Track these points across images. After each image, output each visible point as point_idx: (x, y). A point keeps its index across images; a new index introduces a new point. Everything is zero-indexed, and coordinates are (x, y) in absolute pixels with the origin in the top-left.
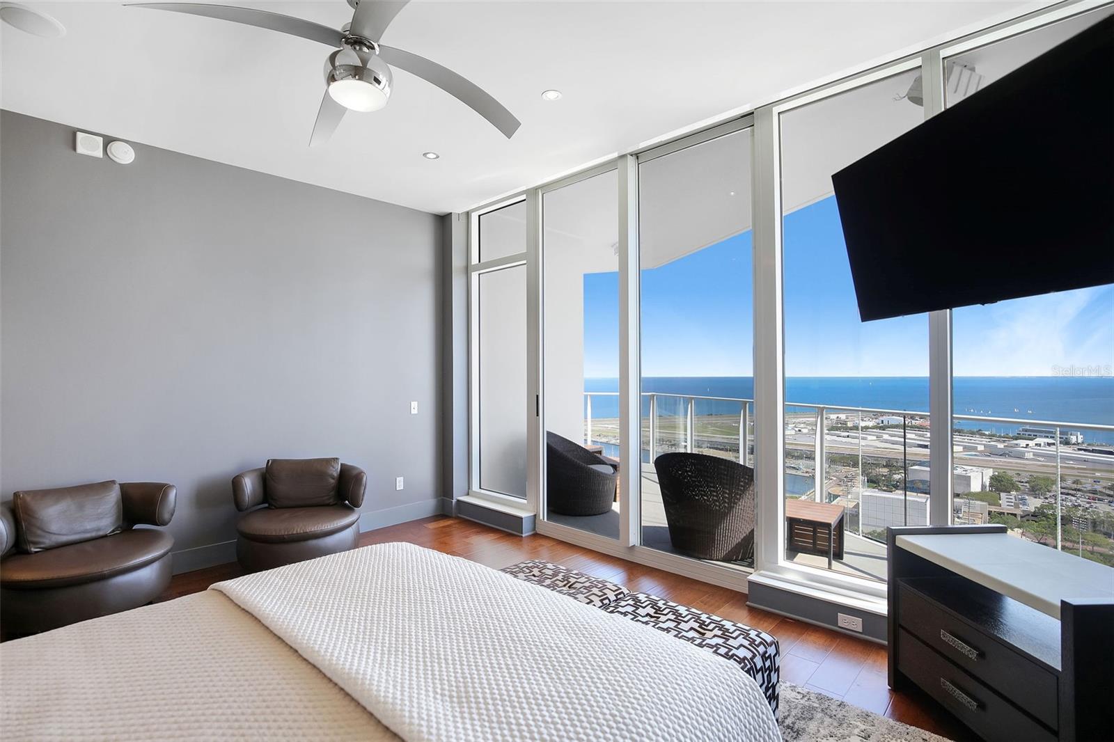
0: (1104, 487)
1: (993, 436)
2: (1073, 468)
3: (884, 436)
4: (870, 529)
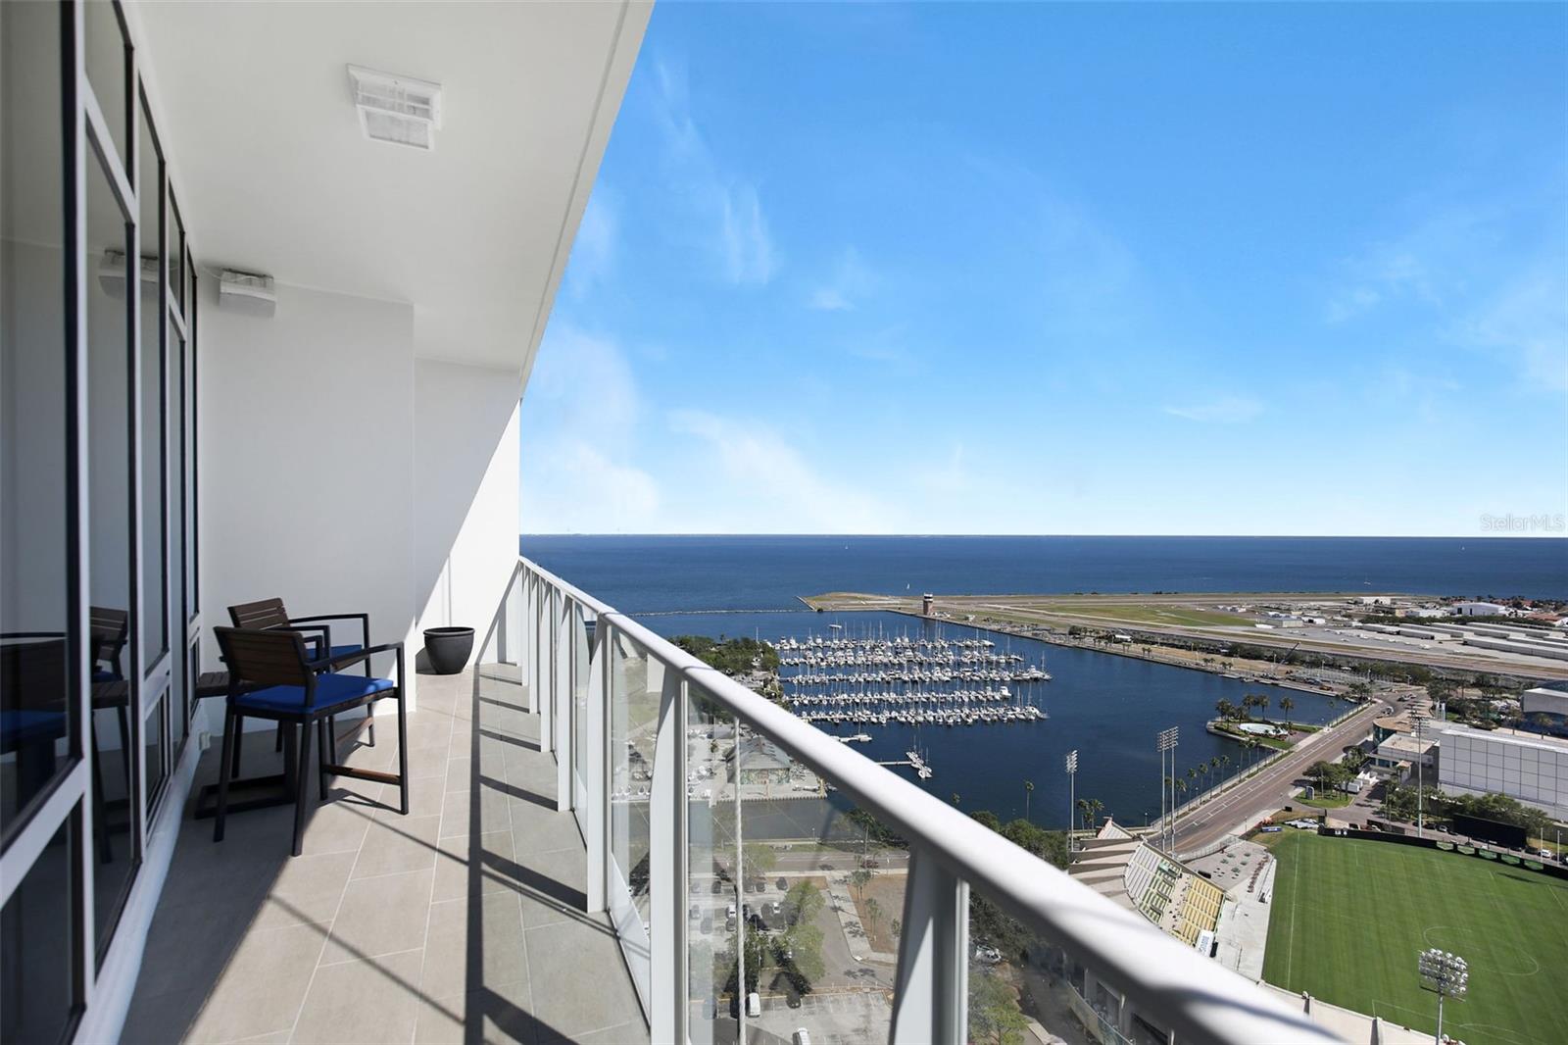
3: (1465, 633)
4: (1460, 792)
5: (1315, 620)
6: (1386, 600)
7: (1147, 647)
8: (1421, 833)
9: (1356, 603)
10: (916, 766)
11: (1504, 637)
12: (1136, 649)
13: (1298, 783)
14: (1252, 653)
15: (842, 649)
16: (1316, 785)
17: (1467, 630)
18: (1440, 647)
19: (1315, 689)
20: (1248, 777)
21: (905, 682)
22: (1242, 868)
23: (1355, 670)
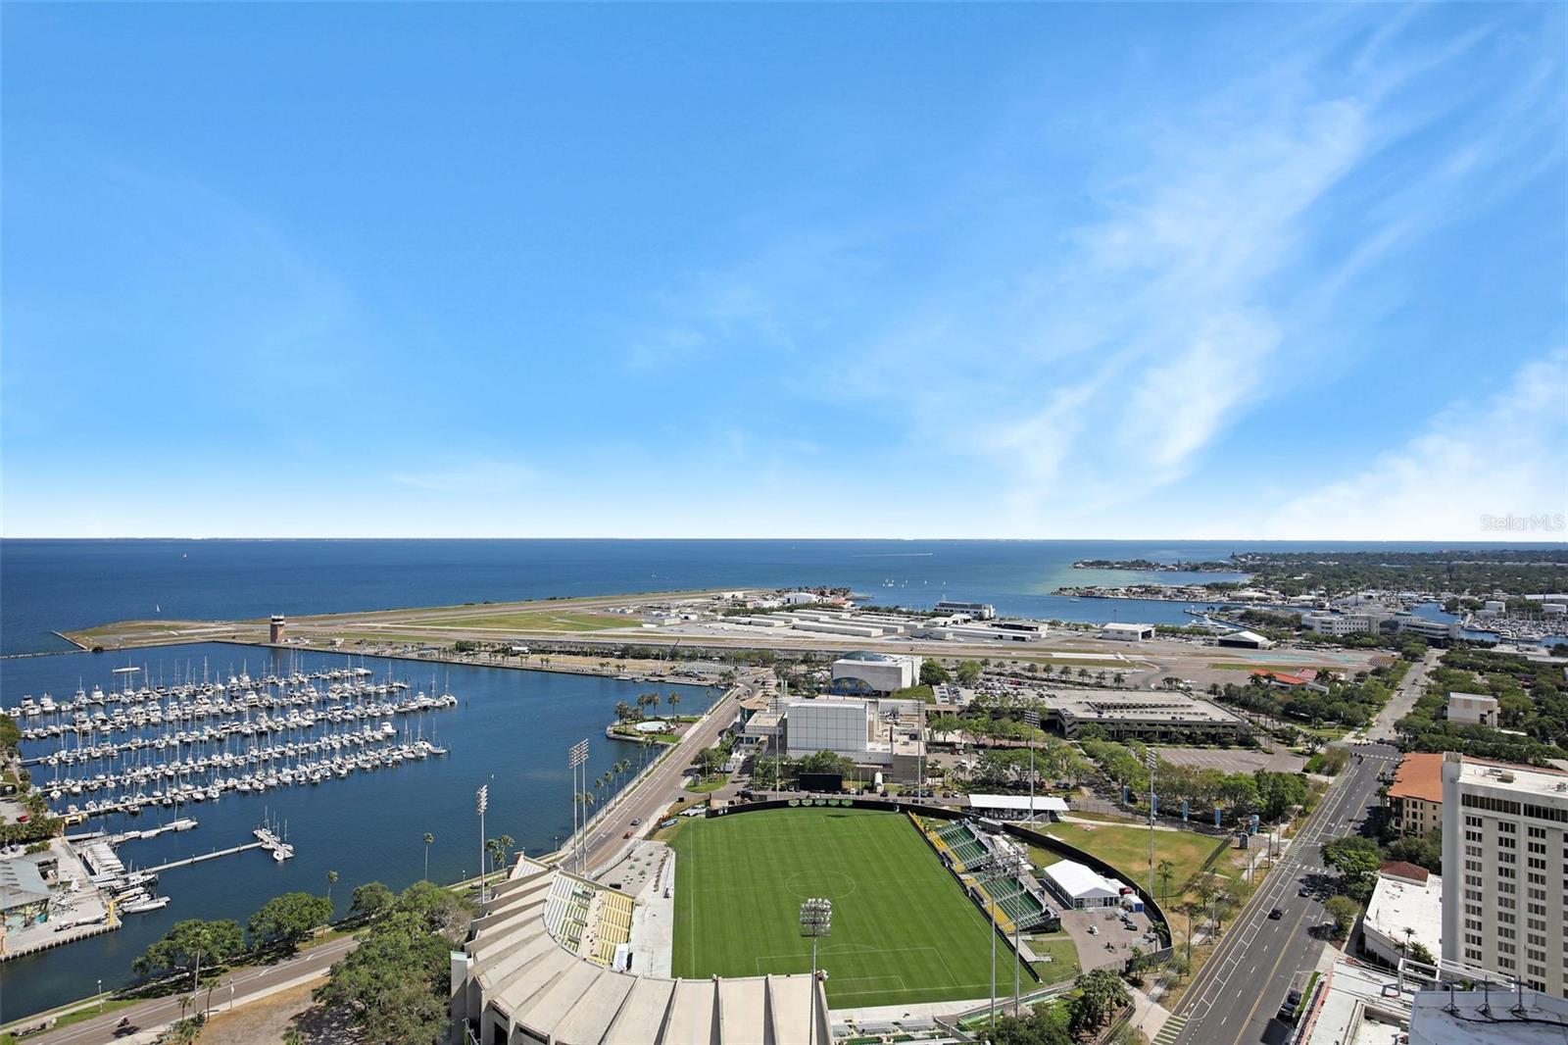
0: (1024, 669)
1: (911, 613)
2: (991, 648)
3: (794, 619)
4: (800, 755)
5: (690, 616)
6: (740, 595)
7: (545, 656)
8: (778, 796)
9: (719, 598)
10: (270, 846)
11: (817, 620)
12: (535, 660)
13: (687, 773)
14: (641, 654)
15: (140, 702)
16: (702, 771)
17: (793, 616)
18: (777, 632)
19: (694, 681)
20: (646, 776)
21: (247, 736)
22: (647, 869)
23: (722, 659)
